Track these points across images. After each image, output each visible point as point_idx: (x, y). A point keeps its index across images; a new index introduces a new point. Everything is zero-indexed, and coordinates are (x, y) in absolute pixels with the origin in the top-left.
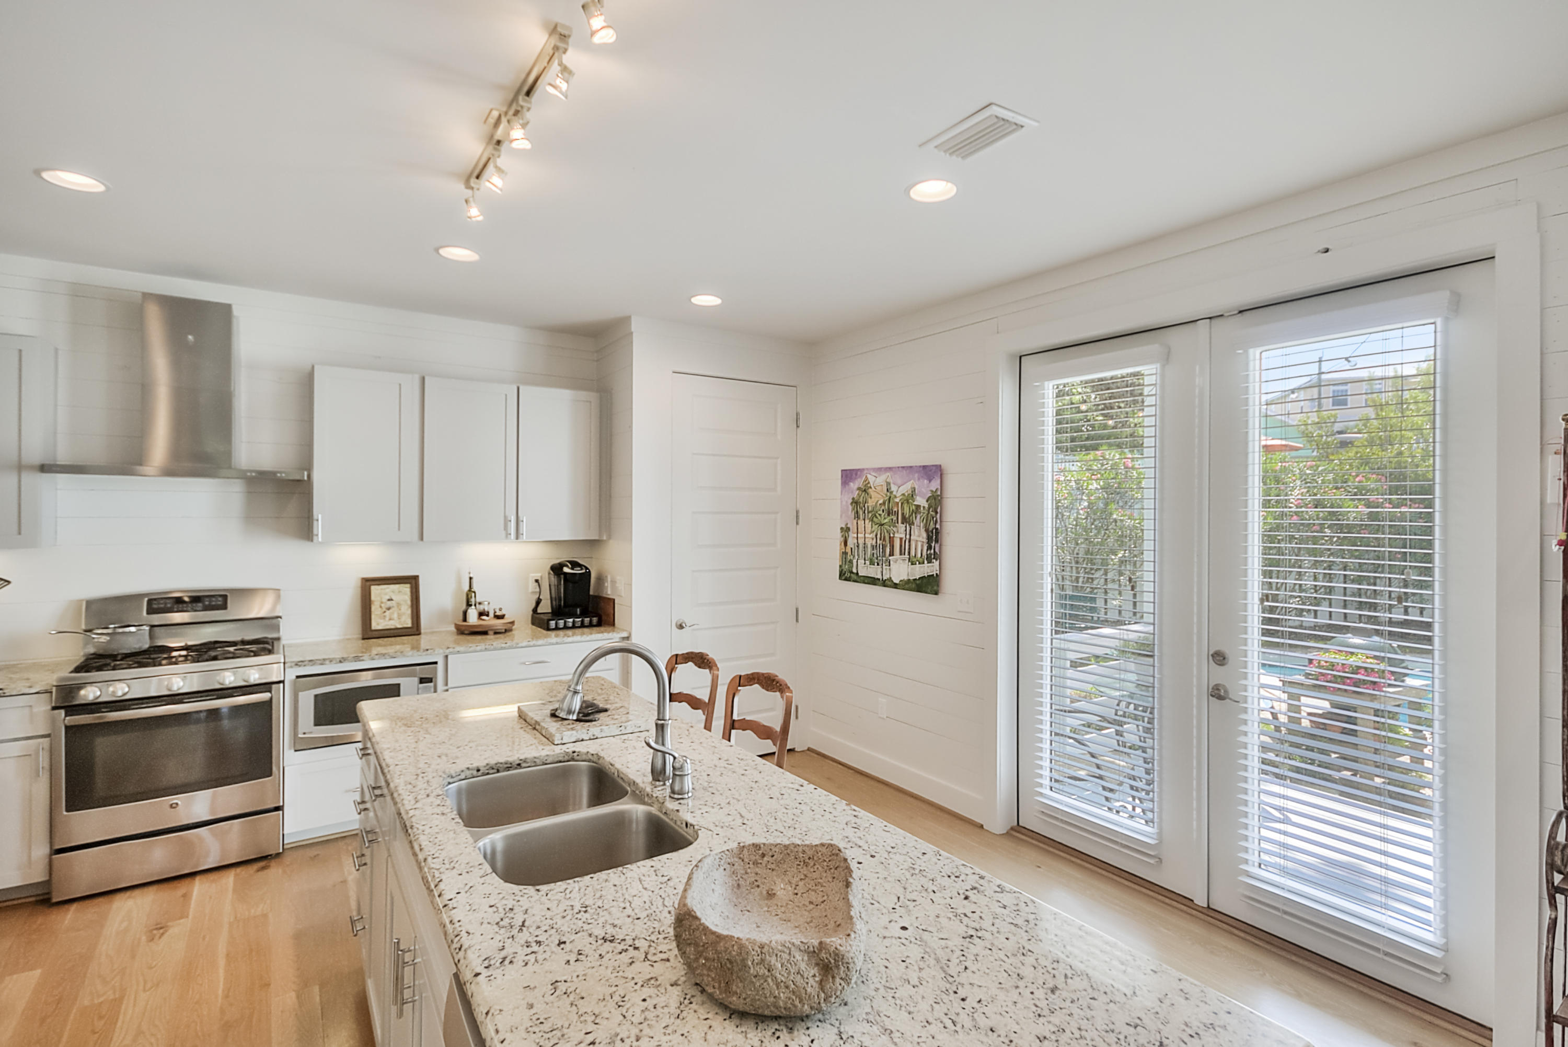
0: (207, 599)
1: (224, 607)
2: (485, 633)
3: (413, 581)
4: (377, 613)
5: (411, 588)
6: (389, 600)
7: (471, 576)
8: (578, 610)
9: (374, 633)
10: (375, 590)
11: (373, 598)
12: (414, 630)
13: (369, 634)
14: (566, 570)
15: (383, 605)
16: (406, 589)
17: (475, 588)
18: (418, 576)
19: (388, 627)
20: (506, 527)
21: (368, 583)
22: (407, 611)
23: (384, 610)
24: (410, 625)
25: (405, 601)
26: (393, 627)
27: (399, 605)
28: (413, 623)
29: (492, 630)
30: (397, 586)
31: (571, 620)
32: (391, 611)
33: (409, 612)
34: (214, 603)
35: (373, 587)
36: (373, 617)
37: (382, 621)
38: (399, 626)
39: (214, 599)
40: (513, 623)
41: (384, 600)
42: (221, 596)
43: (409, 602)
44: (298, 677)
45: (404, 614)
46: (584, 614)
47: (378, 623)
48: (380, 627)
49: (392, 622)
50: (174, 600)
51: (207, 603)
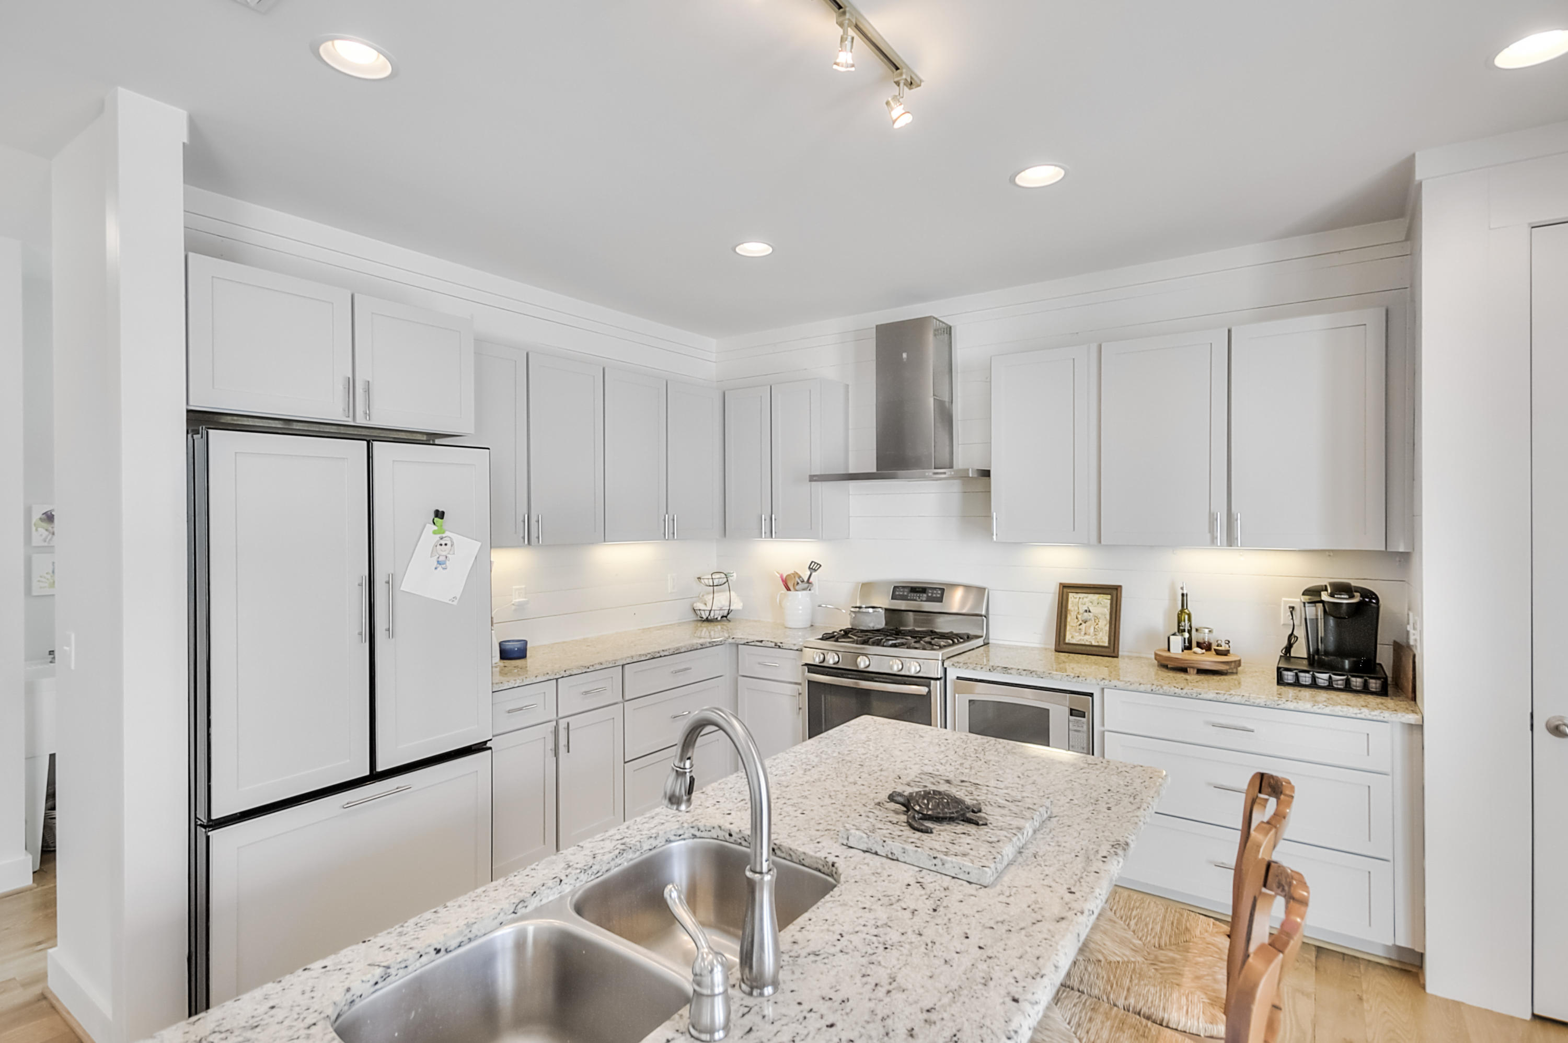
0: (930, 591)
1: (940, 600)
2: (1184, 670)
3: (1114, 592)
4: (1072, 624)
5: (1112, 600)
6: (1086, 611)
7: (1185, 592)
8: (1347, 662)
9: (1068, 646)
10: (1073, 598)
11: (1070, 606)
12: (1111, 651)
13: (1063, 647)
14: (1325, 597)
15: (1079, 616)
16: (1106, 600)
17: (1191, 608)
18: (1120, 586)
19: (1083, 643)
20: (1212, 530)
21: (1066, 589)
22: (1104, 625)
23: (1080, 622)
24: (1106, 644)
25: (1105, 615)
26: (1087, 643)
27: (1096, 617)
28: (1109, 643)
29: (1193, 668)
30: (1097, 596)
31: (1326, 676)
32: (1087, 624)
33: (1107, 628)
34: (934, 595)
35: (1071, 595)
36: (1068, 628)
37: (1077, 634)
38: (1094, 643)
39: (935, 592)
40: (1238, 663)
41: (1081, 611)
42: (940, 589)
43: (1108, 617)
44: (958, 678)
45: (1102, 630)
46: (1356, 670)
47: (1073, 636)
48: (1074, 641)
49: (1087, 637)
50: (910, 589)
51: (930, 595)
